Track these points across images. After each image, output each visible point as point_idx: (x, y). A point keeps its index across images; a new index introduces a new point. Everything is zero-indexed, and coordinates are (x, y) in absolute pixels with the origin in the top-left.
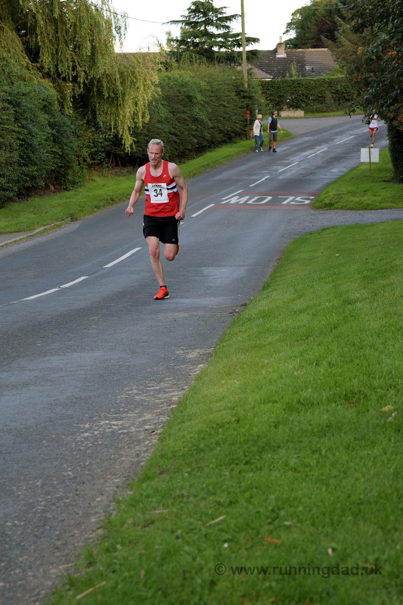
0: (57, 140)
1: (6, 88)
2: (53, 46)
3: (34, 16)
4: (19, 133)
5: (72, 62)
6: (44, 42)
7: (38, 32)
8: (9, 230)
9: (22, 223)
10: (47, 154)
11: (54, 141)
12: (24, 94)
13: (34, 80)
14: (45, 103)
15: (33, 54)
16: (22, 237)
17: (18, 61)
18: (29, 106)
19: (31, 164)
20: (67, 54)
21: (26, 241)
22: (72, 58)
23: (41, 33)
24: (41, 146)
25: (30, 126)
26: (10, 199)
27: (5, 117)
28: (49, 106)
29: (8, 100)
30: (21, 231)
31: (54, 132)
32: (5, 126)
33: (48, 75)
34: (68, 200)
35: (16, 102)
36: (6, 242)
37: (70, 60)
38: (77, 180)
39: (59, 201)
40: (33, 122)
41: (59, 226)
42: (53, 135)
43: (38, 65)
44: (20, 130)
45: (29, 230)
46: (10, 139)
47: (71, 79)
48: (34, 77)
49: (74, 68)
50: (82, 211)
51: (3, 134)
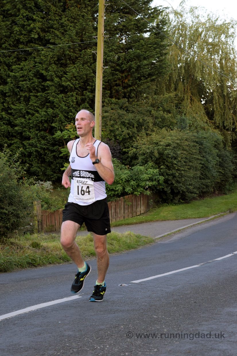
0: (221, 165)
1: (195, 134)
2: (222, 111)
3: (212, 93)
4: (201, 160)
5: (232, 120)
6: (217, 108)
7: (214, 102)
8: (194, 216)
9: (201, 213)
10: (216, 173)
11: (220, 165)
12: (205, 138)
13: (210, 130)
14: (216, 143)
15: (210, 115)
16: (202, 221)
17: (201, 119)
18: (208, 145)
19: (207, 178)
20: (230, 116)
21: (205, 224)
22: (233, 118)
23: (216, 103)
24: (213, 168)
25: (207, 156)
26: (194, 198)
27: (194, 151)
28: (218, 145)
29: (196, 141)
30: (201, 218)
31: (220, 160)
32: (194, 156)
33: (218, 127)
34: (227, 200)
35: (200, 142)
36: (193, 224)
37: (231, 119)
38: (231, 188)
39: (222, 201)
40: (209, 154)
41: (223, 216)
42: (220, 162)
43: (213, 121)
44: (202, 158)
45: (206, 217)
46: (196, 164)
47: (231, 130)
48: (210, 128)
49: (234, 123)
50: (235, 207)
51: (193, 160)
